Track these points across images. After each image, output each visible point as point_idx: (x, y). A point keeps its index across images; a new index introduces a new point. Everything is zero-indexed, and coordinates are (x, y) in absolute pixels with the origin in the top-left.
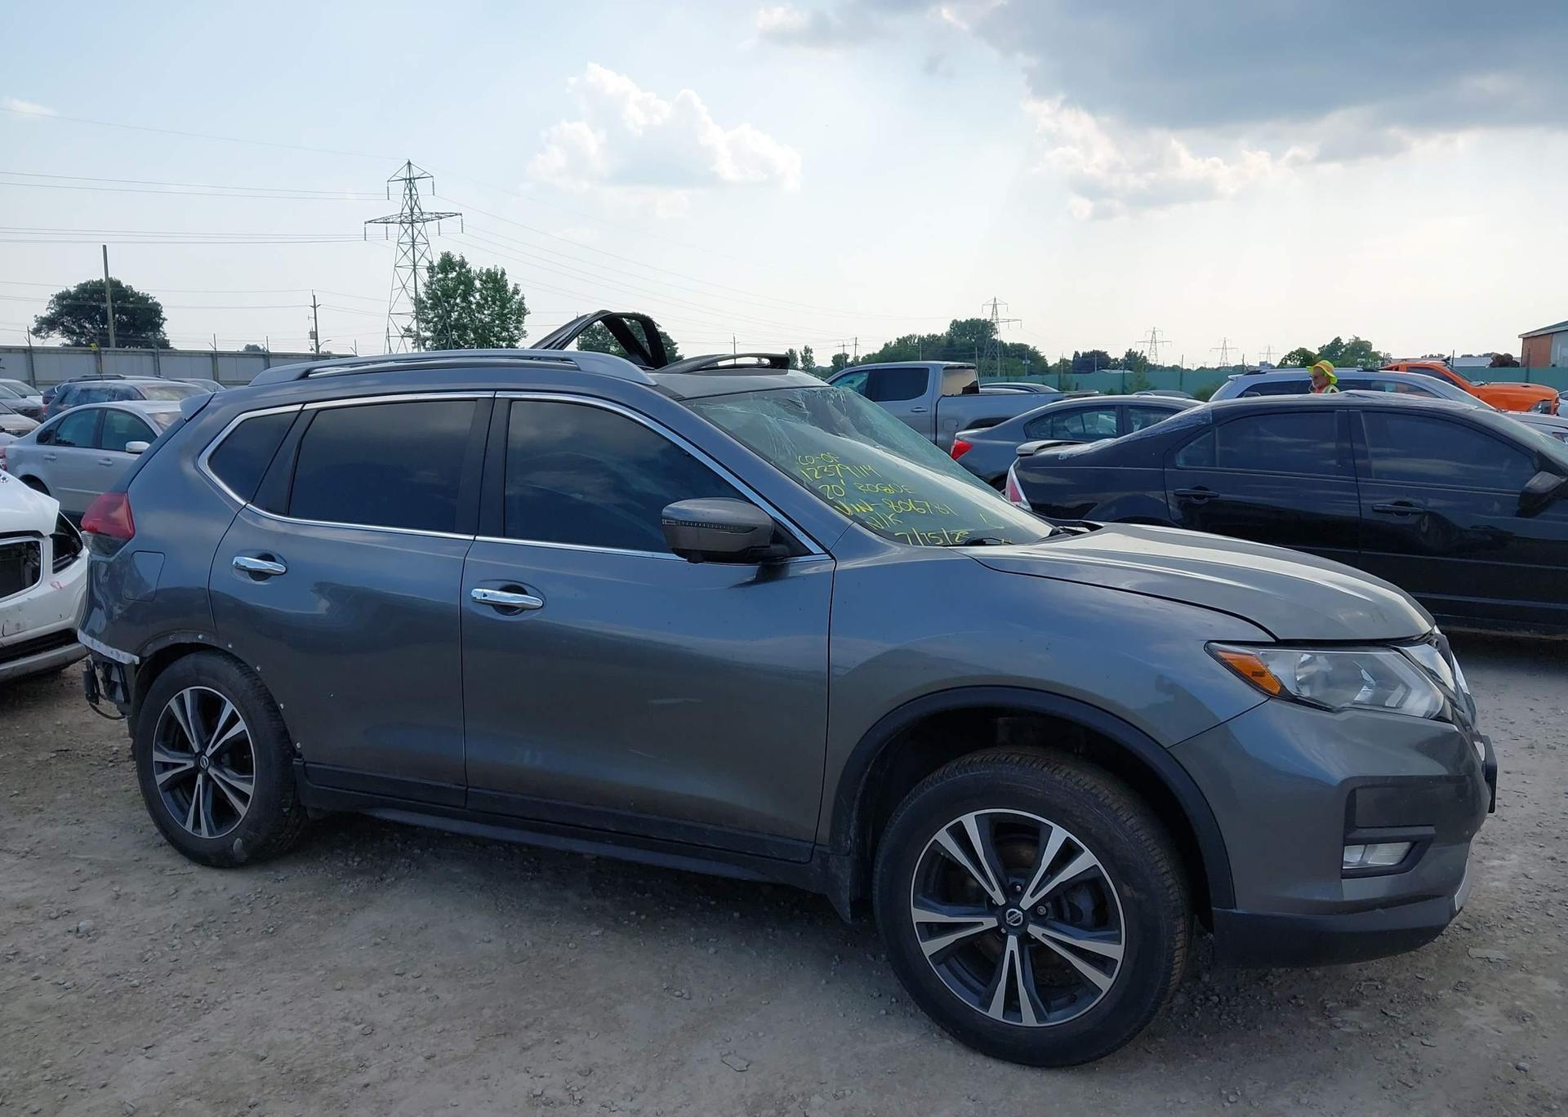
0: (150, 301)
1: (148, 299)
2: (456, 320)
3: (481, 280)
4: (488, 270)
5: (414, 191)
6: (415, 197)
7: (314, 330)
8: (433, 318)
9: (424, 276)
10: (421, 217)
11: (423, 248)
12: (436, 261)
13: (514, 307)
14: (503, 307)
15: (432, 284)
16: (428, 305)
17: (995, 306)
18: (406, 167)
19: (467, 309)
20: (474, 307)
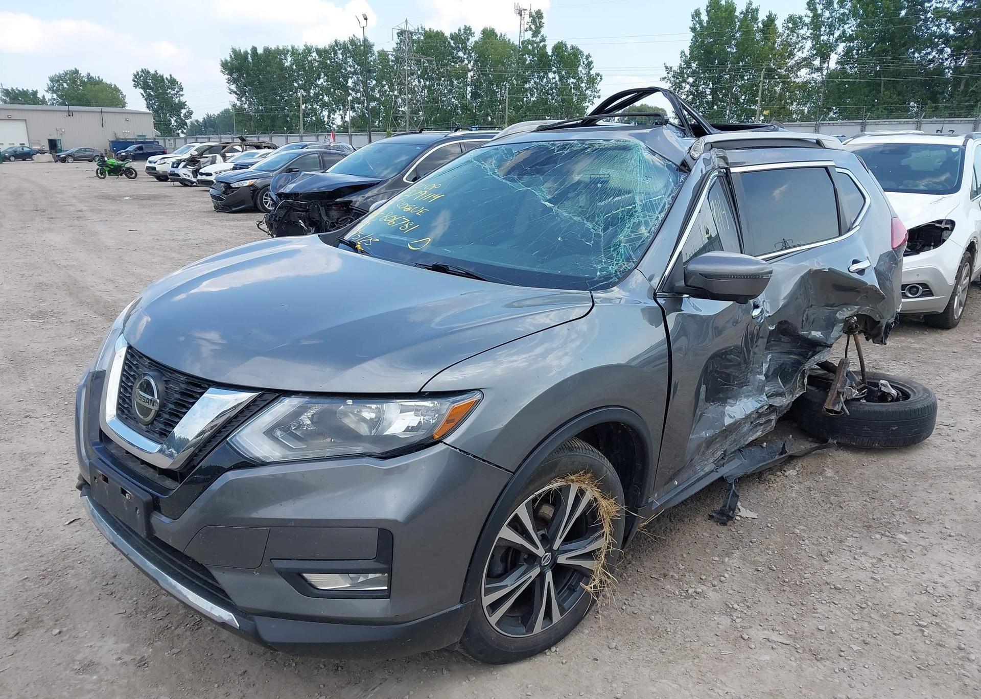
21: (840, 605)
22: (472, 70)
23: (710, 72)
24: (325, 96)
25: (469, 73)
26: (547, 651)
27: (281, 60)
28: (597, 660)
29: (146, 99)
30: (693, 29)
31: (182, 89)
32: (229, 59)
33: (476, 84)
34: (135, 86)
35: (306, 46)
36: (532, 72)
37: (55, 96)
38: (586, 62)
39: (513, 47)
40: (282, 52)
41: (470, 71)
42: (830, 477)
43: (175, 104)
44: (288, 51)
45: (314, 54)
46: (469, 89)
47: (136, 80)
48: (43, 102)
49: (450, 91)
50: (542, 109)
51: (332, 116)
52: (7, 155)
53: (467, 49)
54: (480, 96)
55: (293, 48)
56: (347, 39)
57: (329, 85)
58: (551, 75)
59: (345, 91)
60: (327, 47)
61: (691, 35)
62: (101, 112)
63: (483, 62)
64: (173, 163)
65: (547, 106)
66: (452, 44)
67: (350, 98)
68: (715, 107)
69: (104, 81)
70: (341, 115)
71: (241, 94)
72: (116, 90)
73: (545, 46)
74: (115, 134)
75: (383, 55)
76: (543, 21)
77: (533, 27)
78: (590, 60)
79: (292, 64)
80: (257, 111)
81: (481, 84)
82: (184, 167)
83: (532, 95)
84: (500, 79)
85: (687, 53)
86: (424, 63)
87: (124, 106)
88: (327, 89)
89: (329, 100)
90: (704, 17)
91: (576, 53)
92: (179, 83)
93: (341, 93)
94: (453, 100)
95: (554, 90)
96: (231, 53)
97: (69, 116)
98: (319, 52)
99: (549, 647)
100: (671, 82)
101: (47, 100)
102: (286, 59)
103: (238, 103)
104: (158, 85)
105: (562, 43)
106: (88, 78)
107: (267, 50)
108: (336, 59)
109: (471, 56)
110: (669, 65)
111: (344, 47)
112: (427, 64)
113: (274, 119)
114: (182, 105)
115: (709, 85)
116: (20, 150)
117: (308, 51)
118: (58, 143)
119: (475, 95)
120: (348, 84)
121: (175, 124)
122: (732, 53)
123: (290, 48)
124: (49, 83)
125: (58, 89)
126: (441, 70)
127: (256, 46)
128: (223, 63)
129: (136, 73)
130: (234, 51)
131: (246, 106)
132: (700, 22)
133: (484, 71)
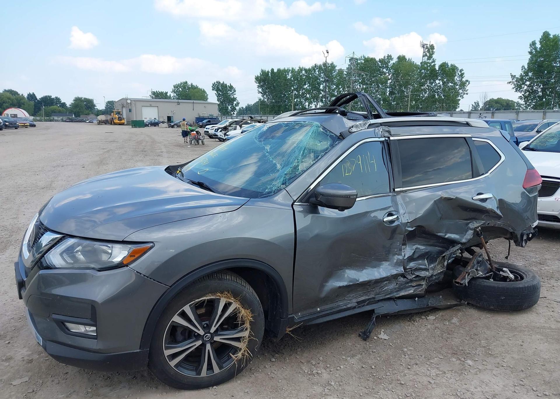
21: (394, 393)
22: (390, 79)
23: (541, 78)
24: (308, 94)
25: (389, 81)
26: (210, 387)
27: (286, 75)
28: (233, 396)
29: (217, 97)
30: (530, 53)
31: (235, 91)
32: (259, 75)
33: (392, 87)
34: (213, 90)
35: (300, 67)
36: (426, 80)
37: (175, 95)
38: (460, 74)
39: (416, 66)
40: (286, 71)
41: (389, 80)
42: (453, 323)
43: (231, 99)
44: (290, 70)
45: (304, 72)
46: (388, 89)
47: (213, 86)
48: (170, 97)
49: (377, 91)
50: (431, 101)
51: (310, 105)
52: (147, 123)
53: (389, 67)
54: (394, 93)
55: (292, 69)
56: (321, 63)
57: (310, 88)
58: (437, 82)
59: (318, 91)
60: (311, 68)
61: (529, 56)
62: (193, 103)
63: (397, 75)
64: (216, 129)
65: (434, 99)
66: (380, 65)
67: (321, 95)
68: (544, 100)
69: (199, 87)
70: (315, 105)
71: (264, 93)
72: (204, 92)
73: (435, 65)
74: (199, 114)
75: (341, 71)
76: (434, 51)
77: (428, 54)
78: (462, 72)
79: (291, 77)
80: (271, 102)
81: (396, 87)
82: (221, 131)
83: (425, 93)
84: (406, 84)
85: (526, 67)
86: (363, 75)
87: (207, 100)
88: (309, 90)
89: (309, 96)
90: (538, 46)
91: (454, 69)
92: (234, 88)
93: (316, 93)
94: (378, 96)
95: (439, 90)
96: (261, 72)
97: (178, 104)
98: (306, 70)
99: (213, 386)
100: (514, 85)
101: (171, 97)
102: (288, 74)
103: (262, 98)
104: (224, 89)
105: (445, 63)
106: (191, 86)
107: (279, 70)
108: (315, 74)
109: (390, 71)
110: (513, 74)
111: (320, 68)
112: (365, 76)
113: (280, 107)
114: (234, 99)
115: (540, 86)
116: (153, 121)
117: (301, 70)
118: (172, 118)
119: (391, 93)
120: (320, 88)
121: (230, 109)
122: (557, 67)
123: (291, 69)
124: (173, 88)
125: (177, 91)
126: (373, 79)
127: (273, 68)
128: (256, 77)
129: (214, 83)
130: (262, 71)
131: (266, 100)
132: (535, 49)
133: (397, 80)
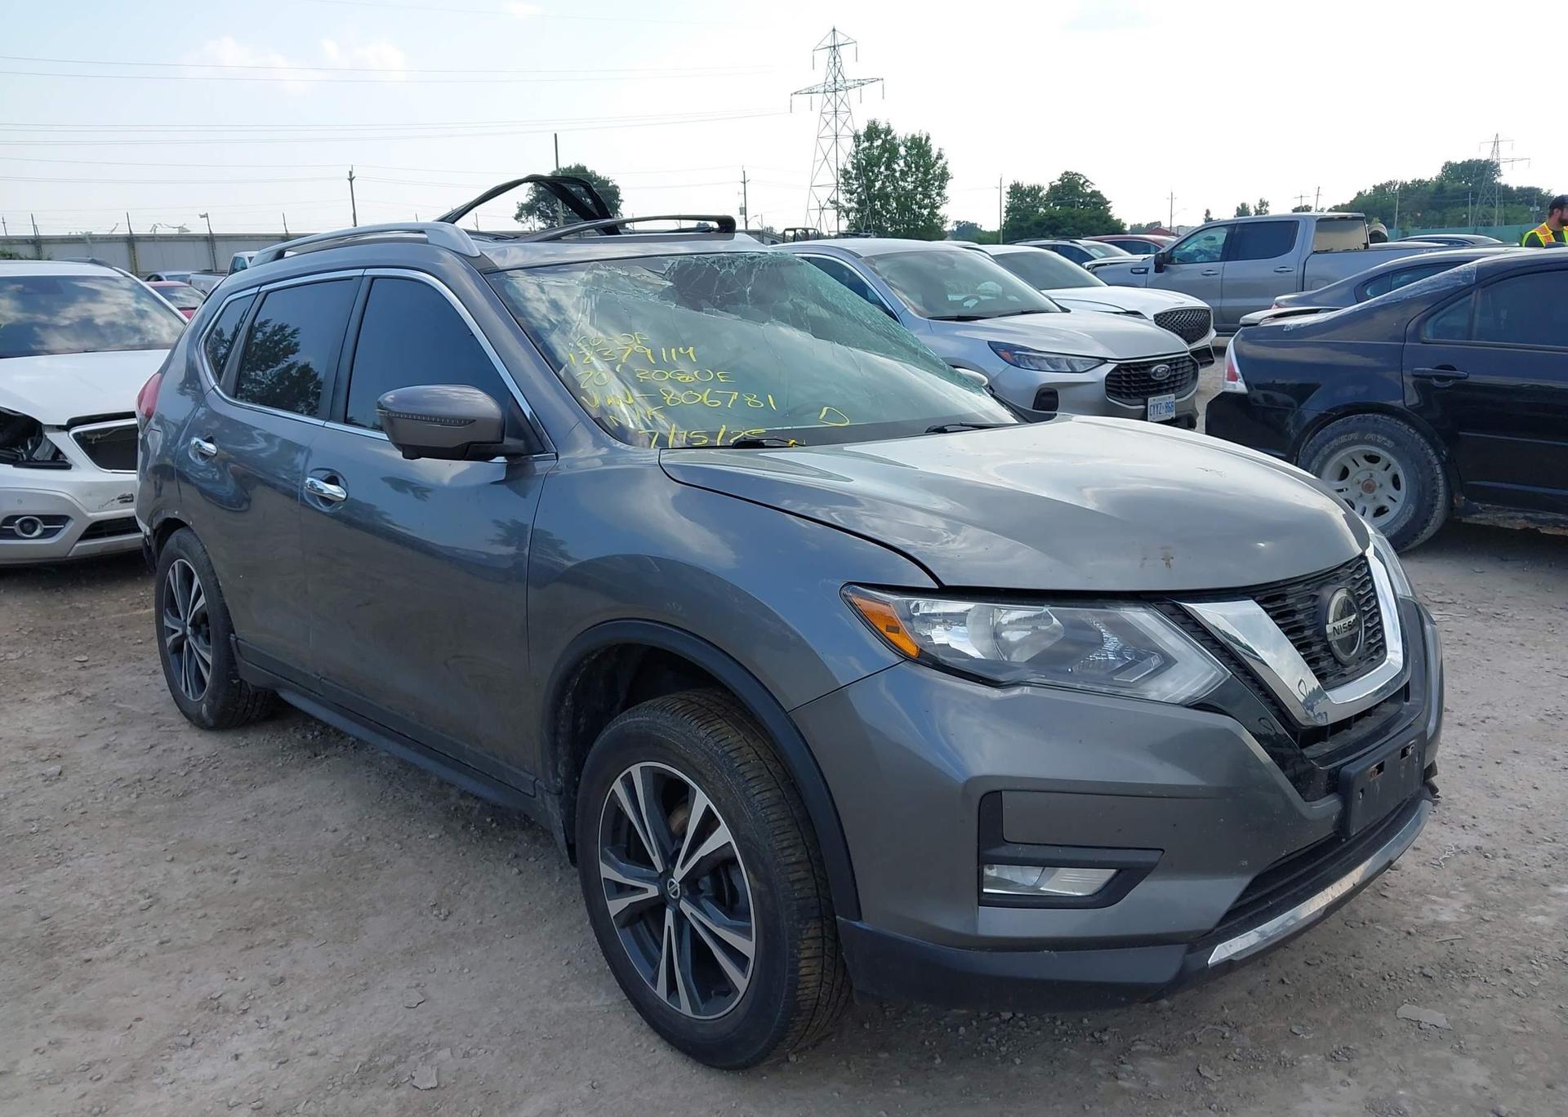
0: (610, 184)
1: (608, 182)
2: (880, 189)
3: (906, 146)
4: (913, 137)
5: (838, 59)
6: (838, 65)
7: (744, 206)
8: (857, 188)
9: (848, 145)
10: (844, 85)
11: (844, 117)
12: (862, 129)
13: (937, 172)
14: (926, 173)
15: (857, 153)
16: (853, 176)
17: (1496, 143)
18: (830, 37)
19: (891, 177)
20: (898, 174)
